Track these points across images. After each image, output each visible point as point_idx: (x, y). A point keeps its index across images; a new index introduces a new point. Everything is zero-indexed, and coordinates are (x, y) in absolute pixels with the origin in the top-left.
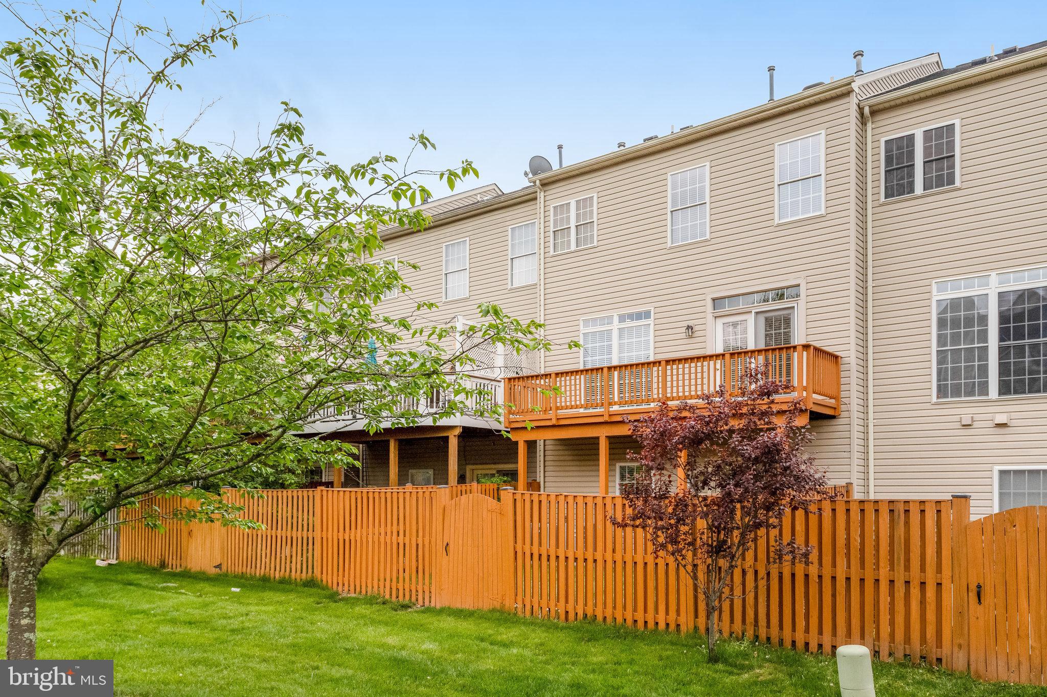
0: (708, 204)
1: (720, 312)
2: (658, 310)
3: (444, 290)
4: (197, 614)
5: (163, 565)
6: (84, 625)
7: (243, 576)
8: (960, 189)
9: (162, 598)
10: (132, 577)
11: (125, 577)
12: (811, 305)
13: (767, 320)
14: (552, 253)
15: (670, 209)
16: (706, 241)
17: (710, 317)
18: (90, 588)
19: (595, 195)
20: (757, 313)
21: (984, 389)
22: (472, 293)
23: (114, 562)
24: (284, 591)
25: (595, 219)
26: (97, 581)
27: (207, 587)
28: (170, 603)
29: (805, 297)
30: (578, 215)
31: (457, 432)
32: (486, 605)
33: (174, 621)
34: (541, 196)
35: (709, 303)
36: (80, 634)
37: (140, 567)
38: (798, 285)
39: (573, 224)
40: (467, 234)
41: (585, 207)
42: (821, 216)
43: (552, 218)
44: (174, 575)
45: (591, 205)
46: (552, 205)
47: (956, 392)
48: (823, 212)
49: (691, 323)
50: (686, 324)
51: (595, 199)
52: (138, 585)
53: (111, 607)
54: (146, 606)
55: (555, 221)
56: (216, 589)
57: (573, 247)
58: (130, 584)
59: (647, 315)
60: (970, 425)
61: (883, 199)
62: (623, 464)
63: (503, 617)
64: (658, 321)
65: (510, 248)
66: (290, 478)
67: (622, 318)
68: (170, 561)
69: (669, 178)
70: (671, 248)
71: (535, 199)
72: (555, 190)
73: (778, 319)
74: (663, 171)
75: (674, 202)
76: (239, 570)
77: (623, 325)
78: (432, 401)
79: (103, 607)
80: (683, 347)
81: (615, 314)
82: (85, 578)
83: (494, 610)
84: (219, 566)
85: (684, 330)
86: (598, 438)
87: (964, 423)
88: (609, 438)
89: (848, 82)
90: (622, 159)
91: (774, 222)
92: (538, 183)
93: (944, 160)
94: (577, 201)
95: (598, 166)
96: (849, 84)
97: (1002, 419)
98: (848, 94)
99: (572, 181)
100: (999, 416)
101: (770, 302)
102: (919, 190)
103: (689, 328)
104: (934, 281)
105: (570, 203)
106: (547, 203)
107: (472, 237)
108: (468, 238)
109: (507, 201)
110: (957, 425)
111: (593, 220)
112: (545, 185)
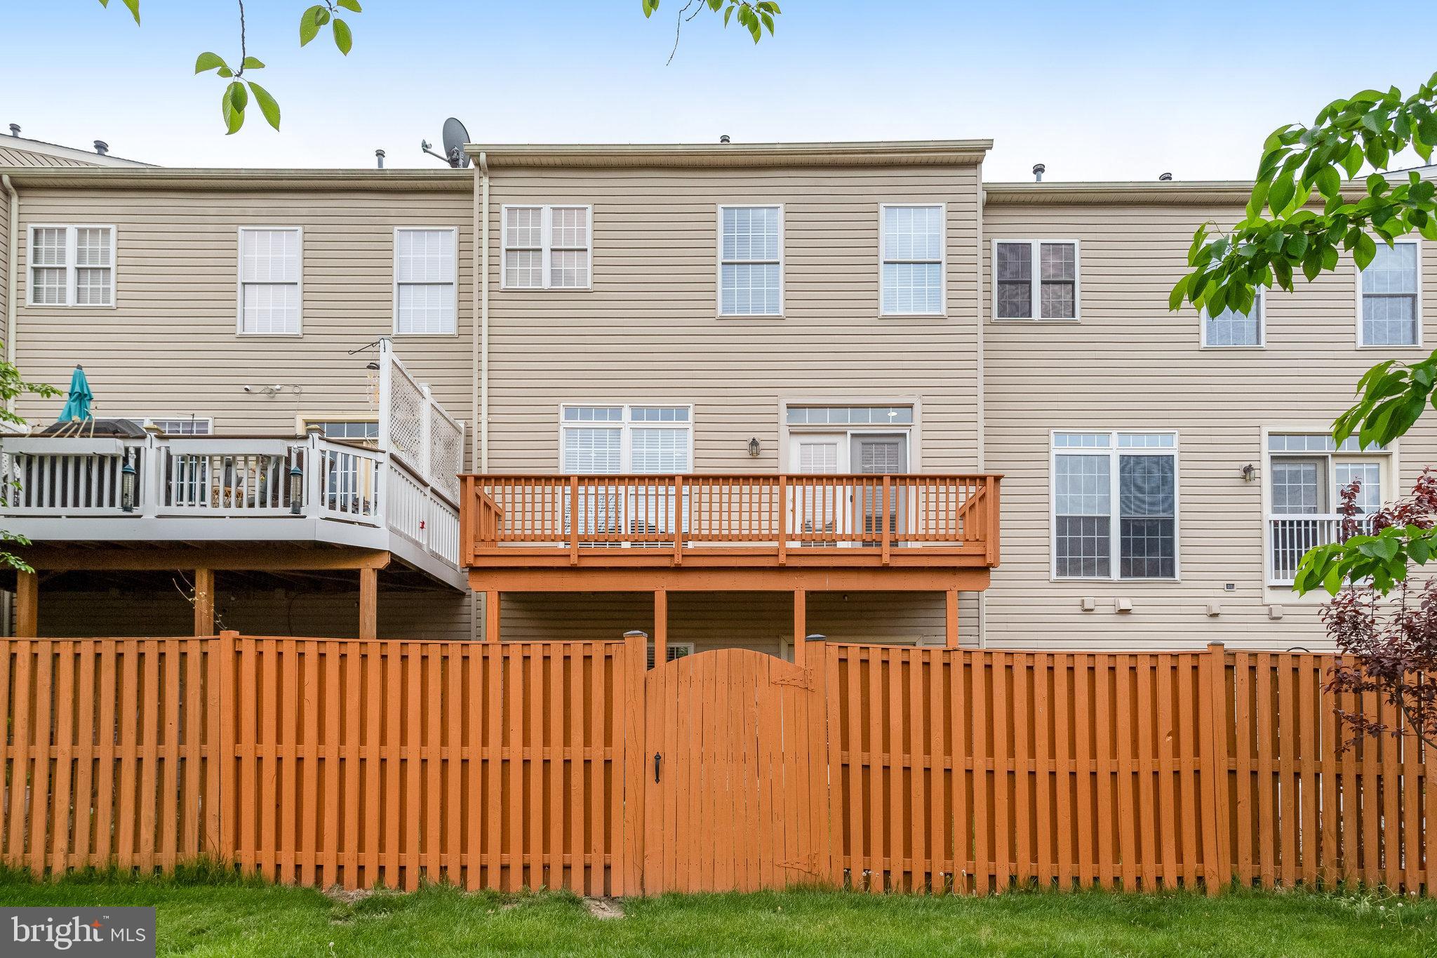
0: (782, 266)
1: (798, 426)
2: (700, 409)
3: (239, 313)
8: (1078, 324)
12: (929, 435)
13: (865, 449)
14: (503, 285)
15: (720, 258)
16: (777, 319)
17: (784, 431)
19: (590, 208)
20: (853, 435)
21: (1105, 568)
22: (308, 330)
25: (589, 246)
29: (920, 423)
30: (555, 234)
34: (483, 183)
35: (784, 411)
38: (910, 406)
39: (546, 244)
40: (299, 220)
41: (569, 223)
42: (941, 318)
43: (504, 227)
45: (581, 222)
46: (505, 204)
47: (1075, 571)
48: (944, 312)
50: (750, 436)
55: (511, 234)
57: (546, 283)
59: (682, 413)
60: (1092, 610)
61: (995, 316)
64: (700, 427)
65: (396, 264)
67: (638, 414)
69: (720, 212)
70: (724, 318)
71: (465, 190)
72: (510, 182)
73: (879, 449)
74: (711, 200)
75: (728, 250)
77: (639, 424)
81: (626, 405)
85: (746, 445)
86: (652, 594)
87: (1086, 607)
88: (668, 593)
89: (983, 147)
90: (643, 160)
91: (878, 312)
92: (483, 157)
93: (1061, 282)
94: (554, 209)
95: (599, 160)
96: (983, 150)
97: (1125, 604)
98: (975, 164)
99: (544, 174)
100: (1121, 600)
101: (871, 423)
102: (1037, 314)
103: (754, 443)
104: (1053, 431)
105: (540, 209)
106: (495, 200)
107: (308, 228)
108: (300, 228)
109: (397, 180)
110: (1078, 609)
111: (585, 247)
112: (492, 167)
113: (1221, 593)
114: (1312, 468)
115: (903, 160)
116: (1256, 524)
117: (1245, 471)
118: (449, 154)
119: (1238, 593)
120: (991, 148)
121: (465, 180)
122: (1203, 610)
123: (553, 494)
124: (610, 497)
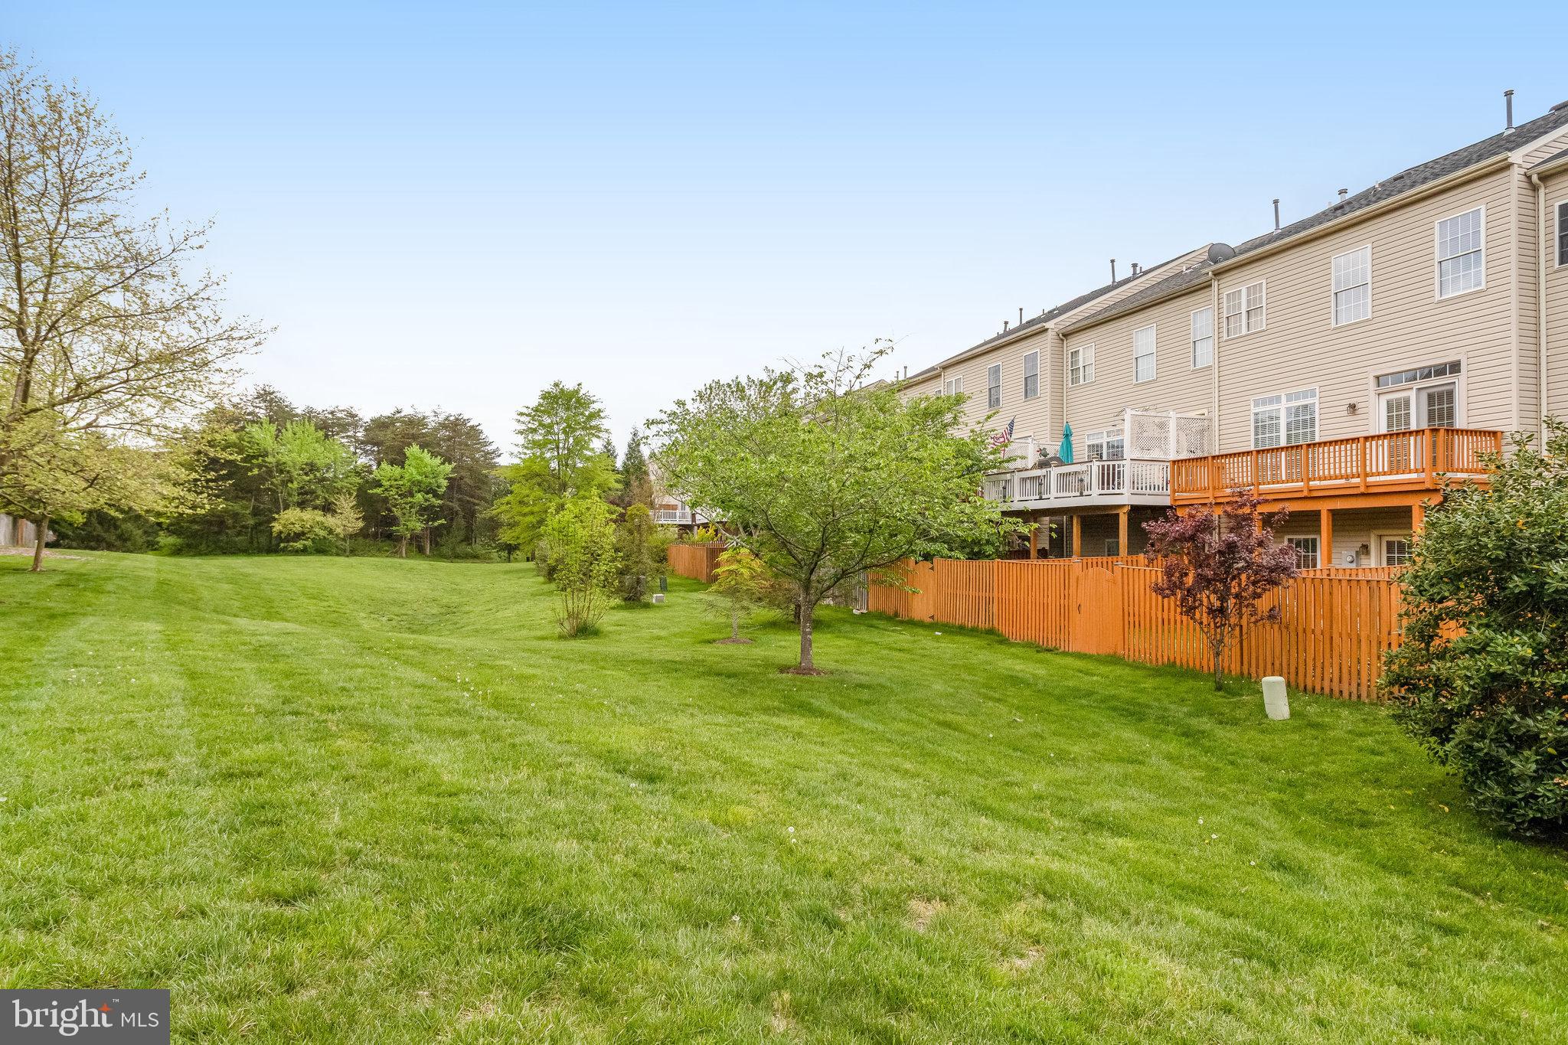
0: (1370, 285)
1: (1383, 389)
2: (1322, 389)
3: (1134, 373)
4: (906, 646)
5: (896, 615)
6: (840, 647)
7: (946, 625)
9: (889, 636)
10: (875, 622)
11: (870, 622)
12: (1472, 380)
13: (1430, 397)
14: (1225, 337)
15: (1333, 291)
16: (1368, 320)
17: (1373, 394)
18: (847, 627)
19: (1264, 281)
20: (1419, 389)
22: (1159, 375)
23: (865, 611)
24: (972, 636)
25: (1264, 304)
26: (852, 623)
27: (921, 631)
28: (891, 639)
29: (1466, 372)
30: (1248, 301)
31: (1126, 510)
32: (1104, 651)
33: (890, 649)
34: (1215, 284)
35: (1372, 382)
36: (838, 651)
37: (881, 616)
38: (1460, 361)
39: (1244, 309)
41: (1254, 293)
42: (1481, 291)
43: (1225, 305)
44: (902, 622)
45: (1261, 291)
46: (1225, 293)
48: (1483, 287)
49: (1352, 401)
51: (1264, 285)
52: (877, 628)
53: (857, 639)
54: (877, 640)
55: (1228, 308)
56: (926, 633)
57: (1244, 331)
58: (872, 626)
59: (1313, 394)
61: (1556, 266)
62: (1291, 537)
63: (1114, 659)
64: (1323, 400)
65: (1192, 331)
66: (989, 550)
67: (1289, 398)
68: (901, 612)
69: (1333, 261)
70: (1335, 329)
71: (1210, 286)
72: (1227, 279)
73: (1440, 395)
74: (1327, 255)
75: (1338, 283)
76: (945, 620)
77: (1290, 404)
78: (1103, 484)
79: (853, 639)
80: (1346, 425)
81: (1283, 394)
82: (844, 621)
83: (1109, 655)
84: (932, 617)
91: (1435, 299)
94: (1247, 288)
98: (1508, 167)
99: (1243, 269)
103: (1351, 406)
105: (1241, 290)
106: (1221, 291)
111: (1262, 305)
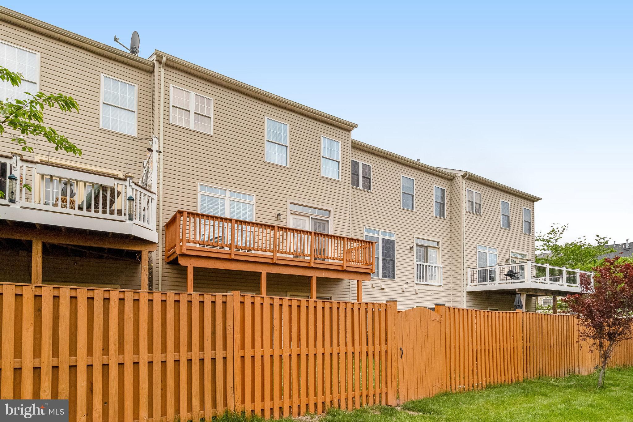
0: (288, 148)
1: (294, 211)
2: (258, 197)
8: (371, 193)
13: (315, 224)
14: (170, 121)
15: (266, 138)
16: (287, 168)
17: (289, 212)
19: (212, 100)
21: (378, 274)
25: (212, 116)
29: (333, 218)
30: (196, 106)
35: (289, 204)
38: (330, 211)
40: (39, 49)
41: (203, 103)
42: (339, 181)
43: (171, 94)
45: (208, 105)
46: (172, 84)
50: (278, 212)
55: (174, 99)
57: (192, 127)
61: (351, 184)
67: (232, 194)
69: (266, 120)
70: (266, 163)
72: (174, 74)
74: (262, 113)
75: (269, 136)
81: (227, 189)
85: (275, 215)
88: (268, 273)
89: (354, 126)
90: (237, 88)
91: (320, 174)
92: (164, 59)
93: (367, 178)
94: (196, 94)
95: (218, 81)
96: (354, 127)
97: (383, 287)
98: (349, 131)
99: (191, 77)
100: (382, 285)
101: (317, 214)
102: (361, 187)
103: (279, 215)
104: (364, 227)
105: (189, 92)
106: (167, 80)
107: (44, 55)
108: (39, 54)
109: (105, 50)
110: (371, 287)
111: (210, 116)
112: (167, 65)
113: (405, 285)
114: (423, 249)
115: (329, 122)
116: (412, 264)
117: (411, 248)
118: (132, 48)
119: (409, 285)
120: (356, 127)
121: (144, 64)
122: (401, 290)
123: (195, 223)
124: (215, 227)
